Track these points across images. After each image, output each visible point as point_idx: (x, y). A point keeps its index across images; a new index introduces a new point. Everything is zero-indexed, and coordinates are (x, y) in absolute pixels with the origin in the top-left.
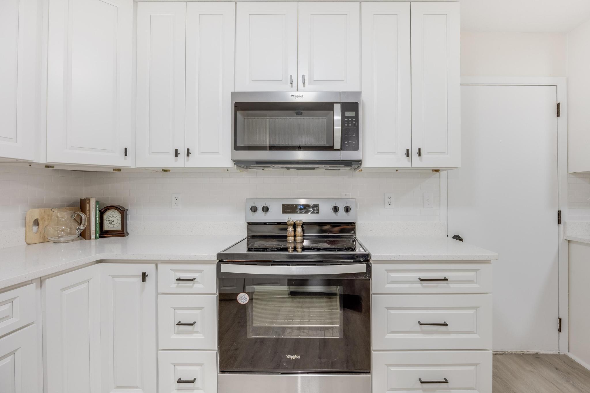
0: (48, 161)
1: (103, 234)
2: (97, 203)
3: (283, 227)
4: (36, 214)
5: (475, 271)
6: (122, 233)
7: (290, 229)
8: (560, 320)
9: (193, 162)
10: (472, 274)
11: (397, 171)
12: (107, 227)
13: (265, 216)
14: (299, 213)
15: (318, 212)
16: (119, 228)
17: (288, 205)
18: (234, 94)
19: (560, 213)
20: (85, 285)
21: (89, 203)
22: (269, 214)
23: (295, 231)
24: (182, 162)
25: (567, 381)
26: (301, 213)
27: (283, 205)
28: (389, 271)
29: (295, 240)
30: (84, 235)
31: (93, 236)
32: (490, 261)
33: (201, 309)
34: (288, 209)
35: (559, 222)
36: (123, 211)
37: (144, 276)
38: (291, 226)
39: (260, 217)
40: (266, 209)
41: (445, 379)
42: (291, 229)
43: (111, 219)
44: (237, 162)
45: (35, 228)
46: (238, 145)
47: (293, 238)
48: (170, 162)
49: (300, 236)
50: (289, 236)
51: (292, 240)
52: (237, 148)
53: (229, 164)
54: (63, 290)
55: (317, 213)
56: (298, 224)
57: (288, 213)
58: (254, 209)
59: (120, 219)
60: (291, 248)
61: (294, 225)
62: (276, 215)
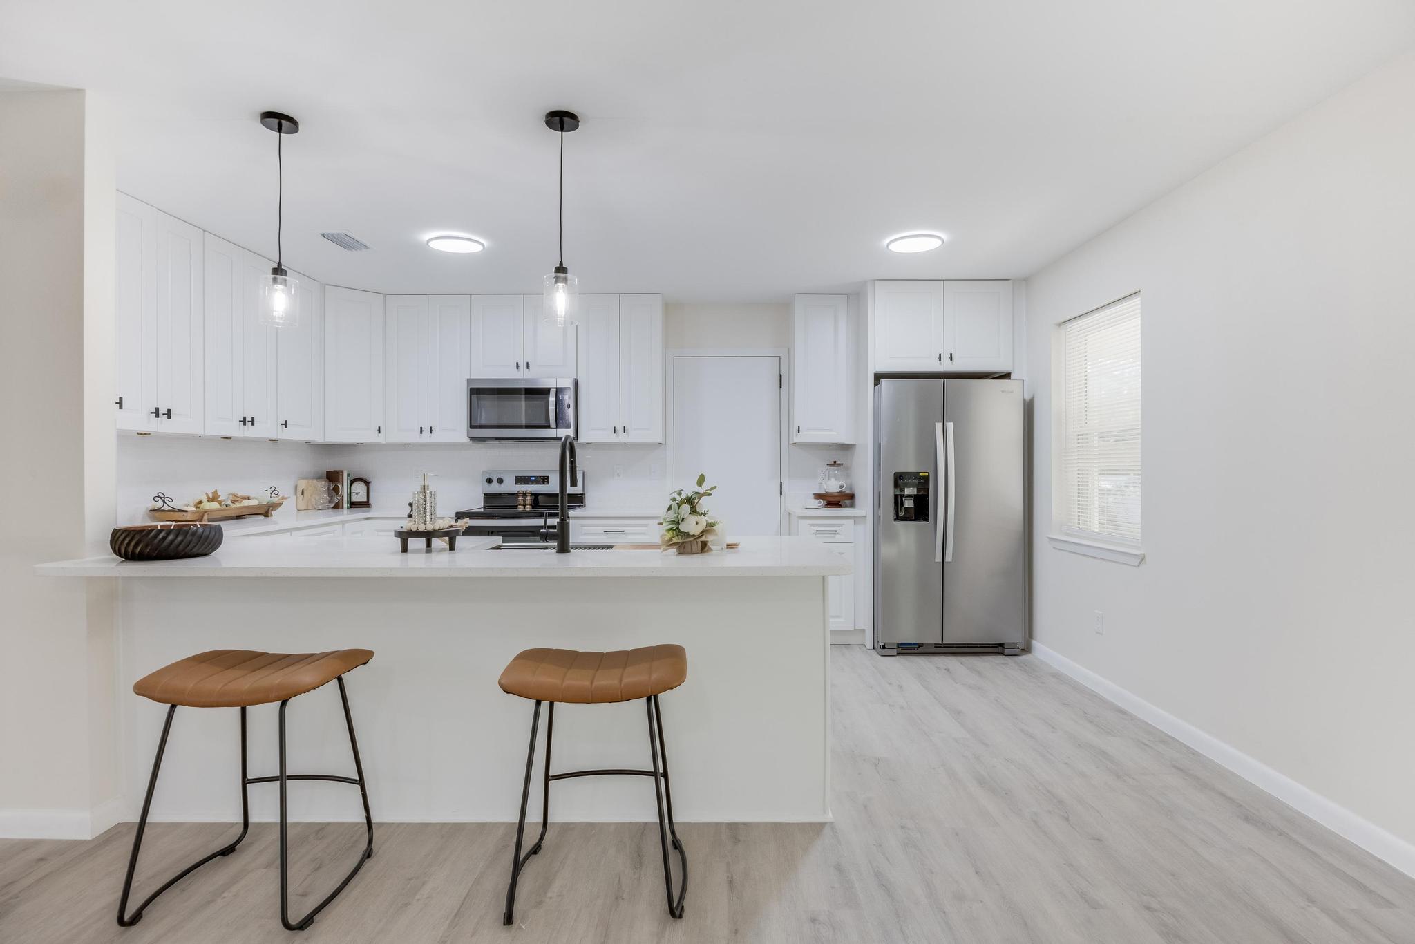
0: (326, 440)
1: (353, 505)
2: (348, 475)
3: (515, 495)
4: (303, 484)
6: (366, 505)
7: (521, 498)
9: (436, 438)
11: (607, 445)
12: (355, 499)
13: (500, 487)
15: (548, 483)
16: (365, 499)
17: (521, 477)
18: (469, 381)
19: (781, 484)
21: (342, 475)
22: (503, 485)
23: (525, 500)
24: (425, 438)
27: (516, 477)
28: (583, 525)
30: (337, 506)
31: (345, 507)
34: (520, 480)
35: (781, 493)
36: (367, 483)
38: (522, 496)
39: (495, 488)
40: (500, 481)
43: (357, 491)
44: (472, 439)
45: (302, 497)
46: (473, 424)
47: (522, 507)
48: (415, 438)
49: (530, 505)
52: (472, 427)
53: (466, 440)
55: (545, 484)
56: (528, 494)
57: (519, 484)
58: (490, 481)
59: (366, 491)
61: (524, 495)
62: (510, 486)
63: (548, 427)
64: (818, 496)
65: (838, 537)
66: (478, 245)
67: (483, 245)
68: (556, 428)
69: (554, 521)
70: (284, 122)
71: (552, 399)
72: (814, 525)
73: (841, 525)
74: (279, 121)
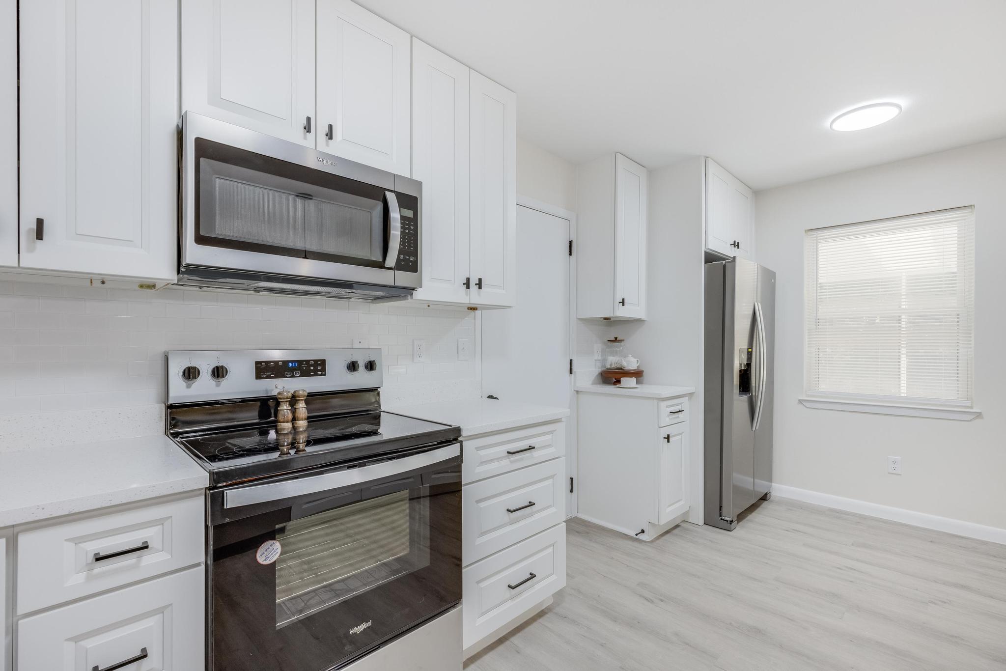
5: (551, 432)
7: (285, 407)
8: (572, 479)
10: (550, 437)
11: (429, 306)
13: (218, 385)
14: (291, 377)
15: (324, 373)
17: (267, 363)
19: (571, 361)
23: (294, 411)
25: (591, 540)
26: (293, 376)
27: (257, 363)
28: (480, 448)
29: (294, 428)
32: (561, 418)
33: (161, 610)
35: (571, 372)
38: (286, 401)
40: (220, 373)
41: (531, 574)
42: (287, 407)
46: (202, 233)
47: (289, 425)
49: (305, 419)
50: (284, 422)
51: (288, 428)
55: (322, 375)
56: (299, 397)
57: (269, 377)
60: (286, 444)
63: (381, 265)
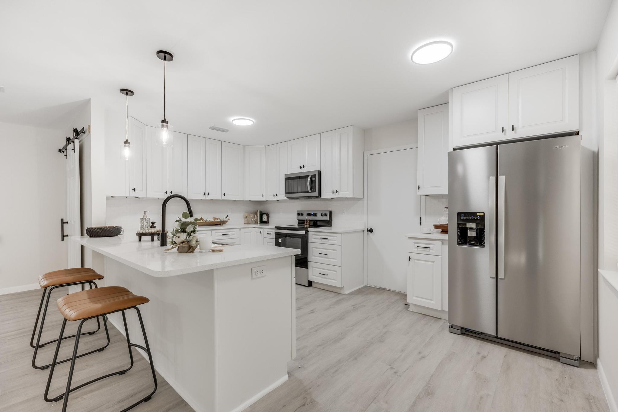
1: (262, 222)
2: (260, 212)
3: (304, 221)
4: (246, 215)
5: (336, 236)
15: (317, 216)
16: (266, 221)
19: (421, 218)
20: (250, 233)
21: (258, 212)
23: (307, 223)
24: (276, 198)
28: (313, 235)
31: (259, 223)
33: (272, 243)
34: (309, 214)
36: (268, 215)
37: (261, 232)
39: (301, 218)
45: (246, 219)
48: (273, 198)
52: (286, 193)
53: (285, 198)
54: (245, 232)
58: (298, 215)
59: (266, 218)
61: (307, 221)
62: (305, 217)
63: (308, 192)
64: (437, 227)
65: (431, 252)
66: (251, 122)
67: (253, 122)
68: (311, 192)
69: (304, 233)
70: (128, 92)
71: (309, 180)
72: (415, 243)
73: (433, 244)
74: (127, 92)
